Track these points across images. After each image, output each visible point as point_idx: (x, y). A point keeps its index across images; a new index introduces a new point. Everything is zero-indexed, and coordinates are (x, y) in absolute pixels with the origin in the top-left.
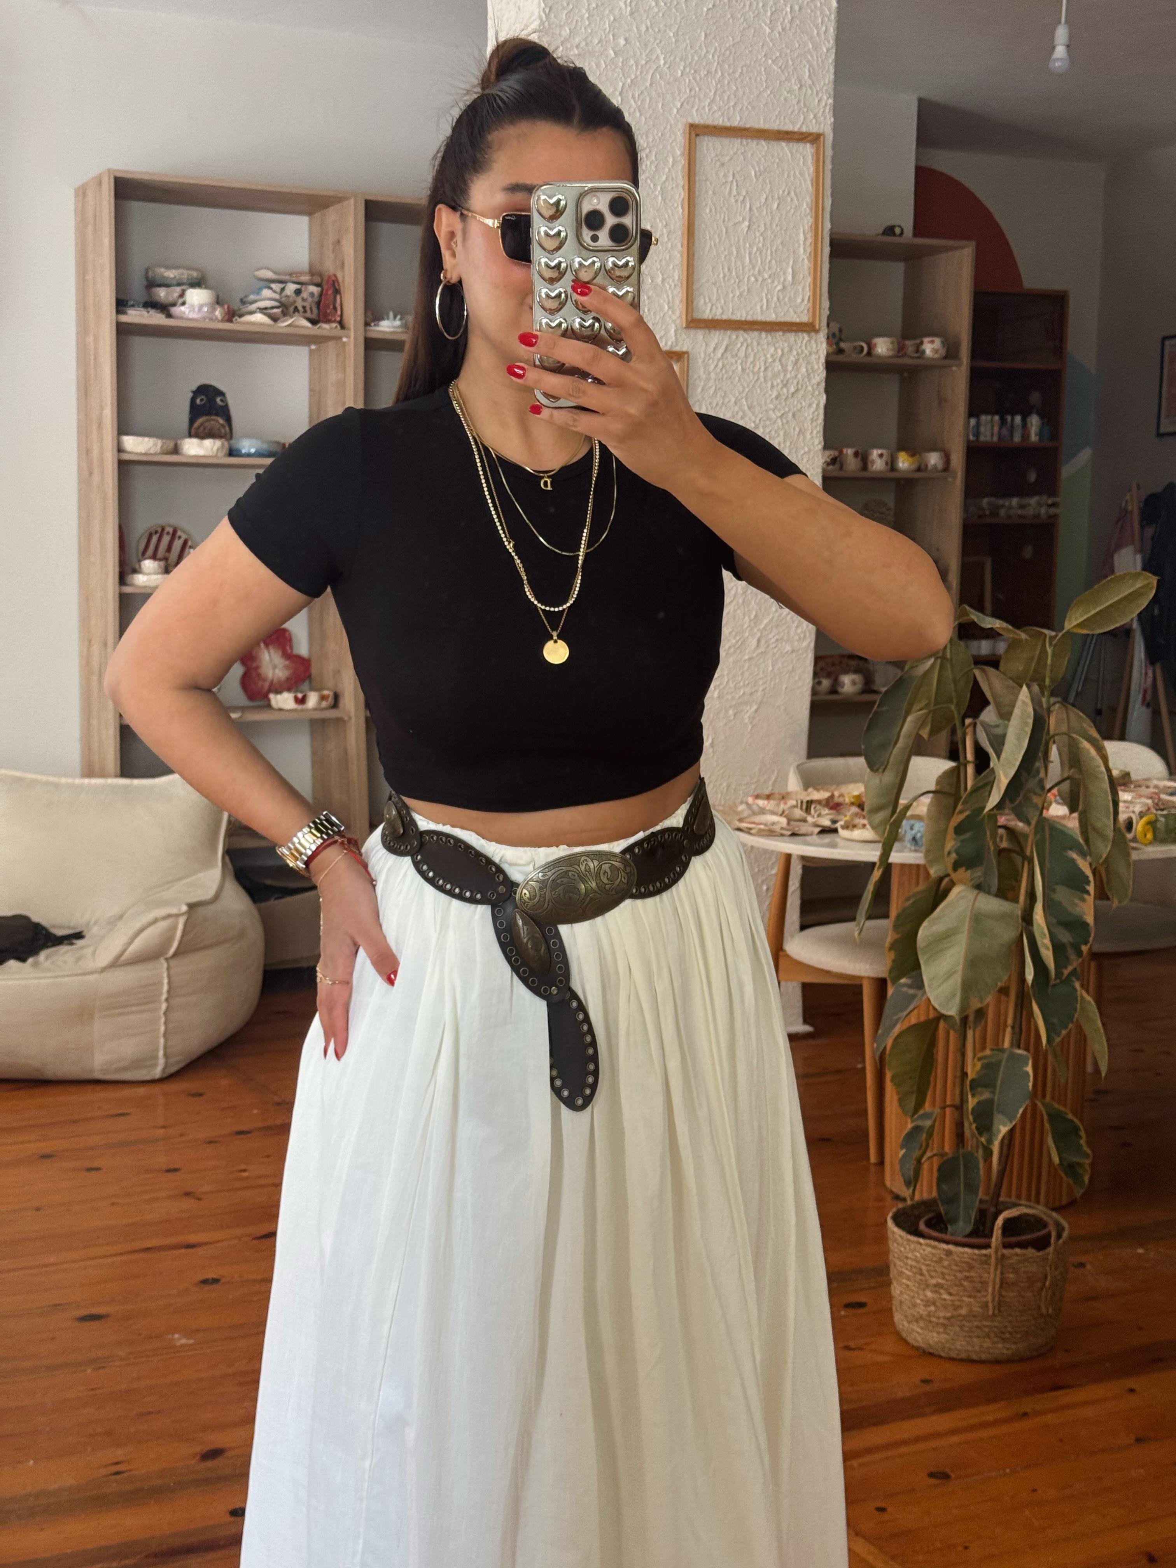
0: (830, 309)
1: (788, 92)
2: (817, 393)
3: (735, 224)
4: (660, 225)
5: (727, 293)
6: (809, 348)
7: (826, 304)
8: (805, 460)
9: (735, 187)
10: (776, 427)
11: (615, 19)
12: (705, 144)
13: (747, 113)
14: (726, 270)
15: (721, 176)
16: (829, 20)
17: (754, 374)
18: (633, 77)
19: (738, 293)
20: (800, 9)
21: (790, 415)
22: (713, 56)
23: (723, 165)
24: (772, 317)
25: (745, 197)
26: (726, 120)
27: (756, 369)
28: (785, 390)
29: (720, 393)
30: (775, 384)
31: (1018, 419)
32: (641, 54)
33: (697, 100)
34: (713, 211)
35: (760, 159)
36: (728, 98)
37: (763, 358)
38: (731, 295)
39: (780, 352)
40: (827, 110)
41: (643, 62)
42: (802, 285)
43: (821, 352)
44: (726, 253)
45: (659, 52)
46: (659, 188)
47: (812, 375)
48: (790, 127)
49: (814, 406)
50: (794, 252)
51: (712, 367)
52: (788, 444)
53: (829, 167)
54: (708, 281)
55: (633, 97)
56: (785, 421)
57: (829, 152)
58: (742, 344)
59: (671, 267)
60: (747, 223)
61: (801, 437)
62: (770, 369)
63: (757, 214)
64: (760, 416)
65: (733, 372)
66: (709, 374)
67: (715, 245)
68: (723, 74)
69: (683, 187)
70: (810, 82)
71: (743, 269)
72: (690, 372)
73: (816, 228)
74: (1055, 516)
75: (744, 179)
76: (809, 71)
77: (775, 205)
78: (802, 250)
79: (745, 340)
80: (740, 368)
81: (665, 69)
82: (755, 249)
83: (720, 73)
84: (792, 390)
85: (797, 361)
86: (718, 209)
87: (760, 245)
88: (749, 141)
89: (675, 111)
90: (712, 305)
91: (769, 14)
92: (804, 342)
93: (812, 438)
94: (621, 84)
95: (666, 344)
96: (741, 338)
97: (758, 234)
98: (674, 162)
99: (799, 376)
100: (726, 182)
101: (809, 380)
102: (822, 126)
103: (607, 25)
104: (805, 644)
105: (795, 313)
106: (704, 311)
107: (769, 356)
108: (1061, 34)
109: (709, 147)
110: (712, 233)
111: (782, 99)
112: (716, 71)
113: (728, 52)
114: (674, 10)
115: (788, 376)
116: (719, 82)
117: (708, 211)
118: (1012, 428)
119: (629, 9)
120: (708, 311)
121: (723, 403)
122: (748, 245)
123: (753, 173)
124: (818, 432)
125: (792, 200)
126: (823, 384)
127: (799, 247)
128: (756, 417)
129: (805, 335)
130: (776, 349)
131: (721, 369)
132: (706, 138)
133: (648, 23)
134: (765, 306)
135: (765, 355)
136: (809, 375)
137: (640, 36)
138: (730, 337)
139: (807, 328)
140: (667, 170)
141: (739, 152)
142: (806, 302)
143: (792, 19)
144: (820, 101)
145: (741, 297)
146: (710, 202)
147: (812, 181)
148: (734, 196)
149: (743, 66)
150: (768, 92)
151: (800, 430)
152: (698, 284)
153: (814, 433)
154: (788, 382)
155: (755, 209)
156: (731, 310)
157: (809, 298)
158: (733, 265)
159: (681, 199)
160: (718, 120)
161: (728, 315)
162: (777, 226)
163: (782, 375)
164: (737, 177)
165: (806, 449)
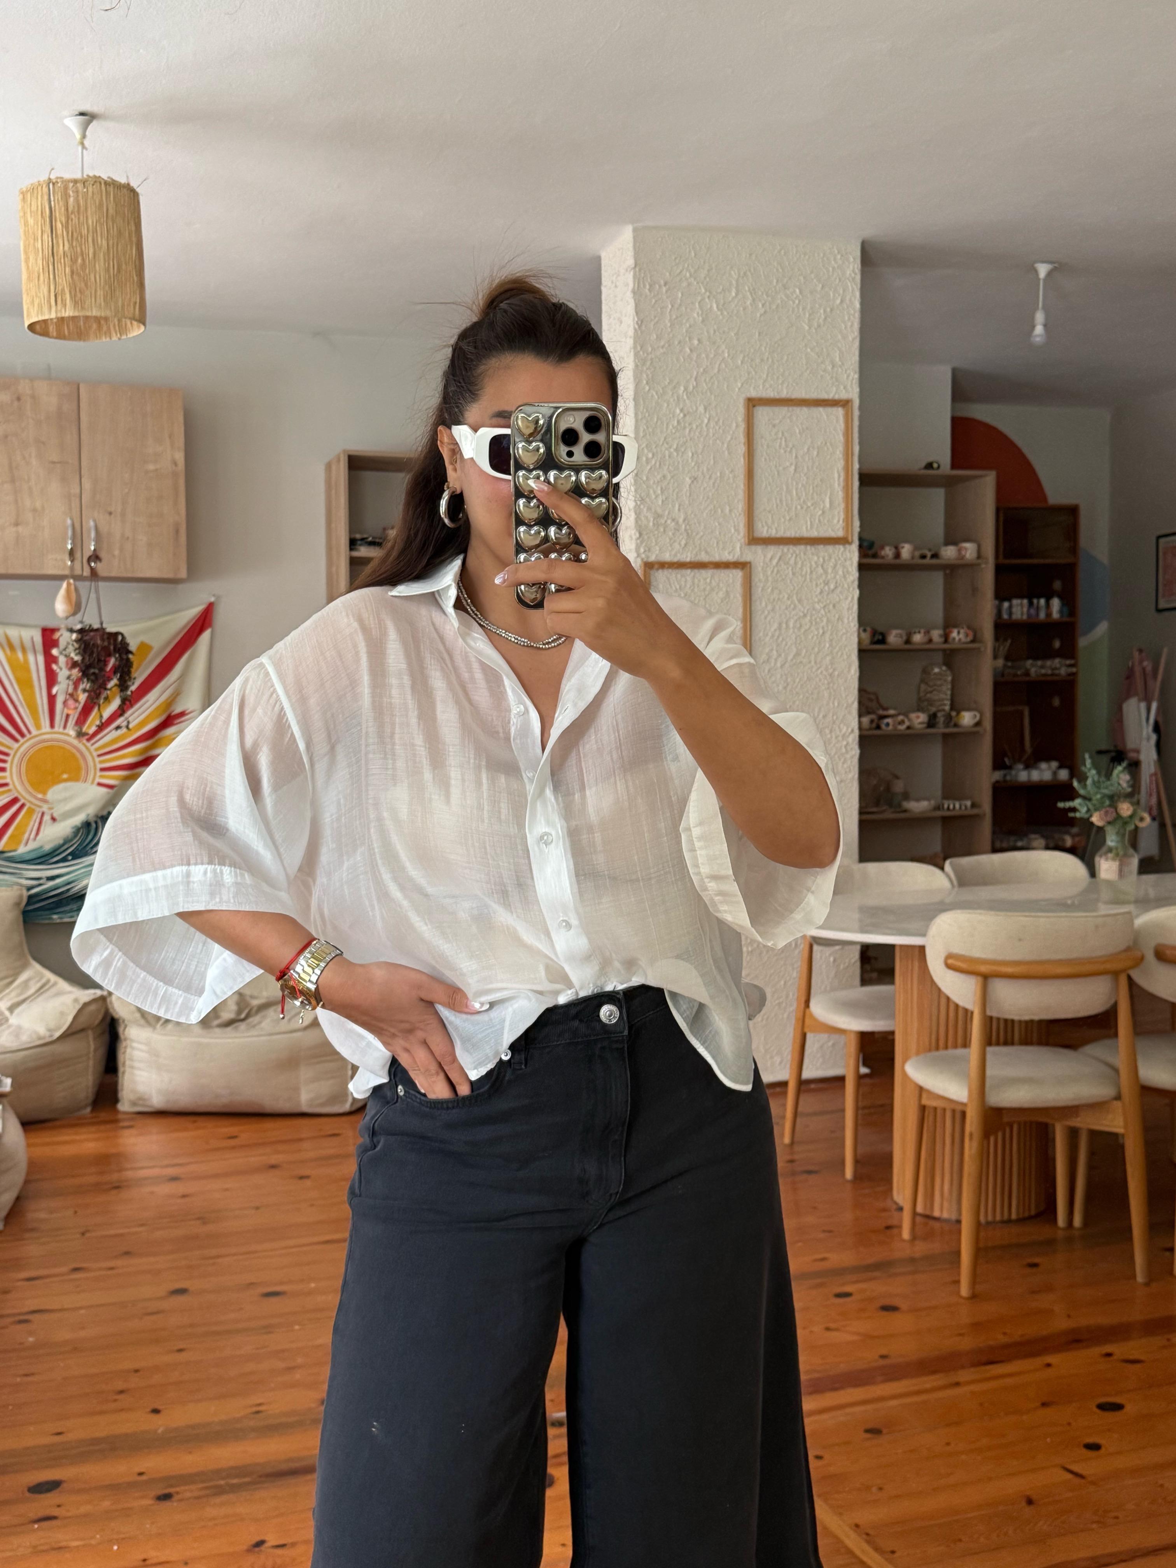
0: (861, 526)
1: (825, 371)
2: (851, 589)
3: (784, 469)
4: (727, 472)
5: (780, 519)
6: (844, 556)
7: (857, 523)
8: (844, 639)
9: (783, 443)
10: (820, 615)
11: (690, 326)
12: (760, 412)
13: (792, 388)
14: (778, 502)
16: (854, 317)
17: (802, 576)
18: (705, 367)
19: (788, 518)
20: (832, 310)
21: (831, 607)
22: (765, 348)
23: (774, 426)
24: (814, 534)
25: (791, 449)
26: (776, 394)
27: (804, 573)
28: (826, 588)
29: (776, 592)
30: (819, 583)
31: (1042, 601)
32: (710, 350)
33: (753, 381)
34: (768, 458)
35: (803, 421)
36: (778, 378)
37: (809, 565)
38: (783, 520)
39: (821, 560)
40: (854, 381)
41: (712, 356)
42: (838, 510)
43: (854, 558)
44: (778, 489)
45: (723, 347)
46: (726, 445)
47: (847, 576)
48: (824, 396)
49: (850, 599)
50: (831, 486)
51: (769, 573)
52: (830, 628)
53: (856, 423)
54: (765, 510)
55: (705, 380)
56: (827, 610)
57: (856, 413)
58: (792, 555)
59: (736, 501)
60: (793, 467)
61: (840, 623)
62: (814, 573)
63: (801, 460)
64: (808, 607)
65: (786, 576)
66: (767, 577)
67: (769, 484)
68: (773, 361)
69: (744, 444)
70: (840, 363)
71: (792, 500)
72: (753, 577)
73: (847, 468)
74: (1074, 674)
75: (791, 435)
76: (840, 355)
77: (815, 453)
78: (837, 485)
79: (794, 552)
80: (791, 573)
81: (729, 360)
82: (800, 486)
83: (770, 360)
84: (832, 587)
85: (835, 566)
86: (771, 458)
87: (804, 483)
88: (795, 408)
89: (737, 389)
90: (769, 527)
91: (807, 315)
92: (841, 552)
93: (849, 622)
94: (695, 373)
95: (734, 556)
96: (790, 551)
97: (802, 475)
98: (737, 426)
99: (838, 577)
100: (777, 438)
101: (846, 580)
102: (851, 394)
103: (684, 330)
104: (850, 776)
105: (833, 530)
106: (762, 532)
107: (813, 563)
108: (1040, 317)
109: (762, 414)
110: (767, 474)
111: (819, 376)
112: (768, 358)
113: (776, 345)
114: (735, 318)
115: (829, 577)
116: (770, 366)
117: (763, 460)
118: (1038, 609)
119: (701, 318)
120: (765, 532)
121: (779, 599)
122: (794, 483)
123: (797, 431)
124: (853, 619)
125: (828, 449)
126: (856, 583)
127: (835, 482)
128: (804, 608)
129: (842, 547)
130: (818, 558)
131: (777, 574)
132: (762, 408)
133: (715, 327)
134: (809, 527)
135: (810, 563)
136: (844, 577)
137: (709, 337)
138: (783, 550)
139: (843, 541)
140: (731, 432)
141: (787, 416)
142: (841, 522)
143: (825, 319)
144: (848, 376)
145: (790, 519)
146: (765, 453)
147: (844, 434)
148: (784, 449)
149: (789, 354)
150: (808, 372)
151: (839, 617)
152: (757, 512)
153: (851, 618)
154: (828, 581)
155: (799, 457)
156: (782, 531)
157: (843, 520)
158: (784, 497)
159: (743, 452)
160: (771, 394)
161: (780, 534)
162: (817, 468)
163: (824, 577)
164: (786, 434)
165: (844, 631)
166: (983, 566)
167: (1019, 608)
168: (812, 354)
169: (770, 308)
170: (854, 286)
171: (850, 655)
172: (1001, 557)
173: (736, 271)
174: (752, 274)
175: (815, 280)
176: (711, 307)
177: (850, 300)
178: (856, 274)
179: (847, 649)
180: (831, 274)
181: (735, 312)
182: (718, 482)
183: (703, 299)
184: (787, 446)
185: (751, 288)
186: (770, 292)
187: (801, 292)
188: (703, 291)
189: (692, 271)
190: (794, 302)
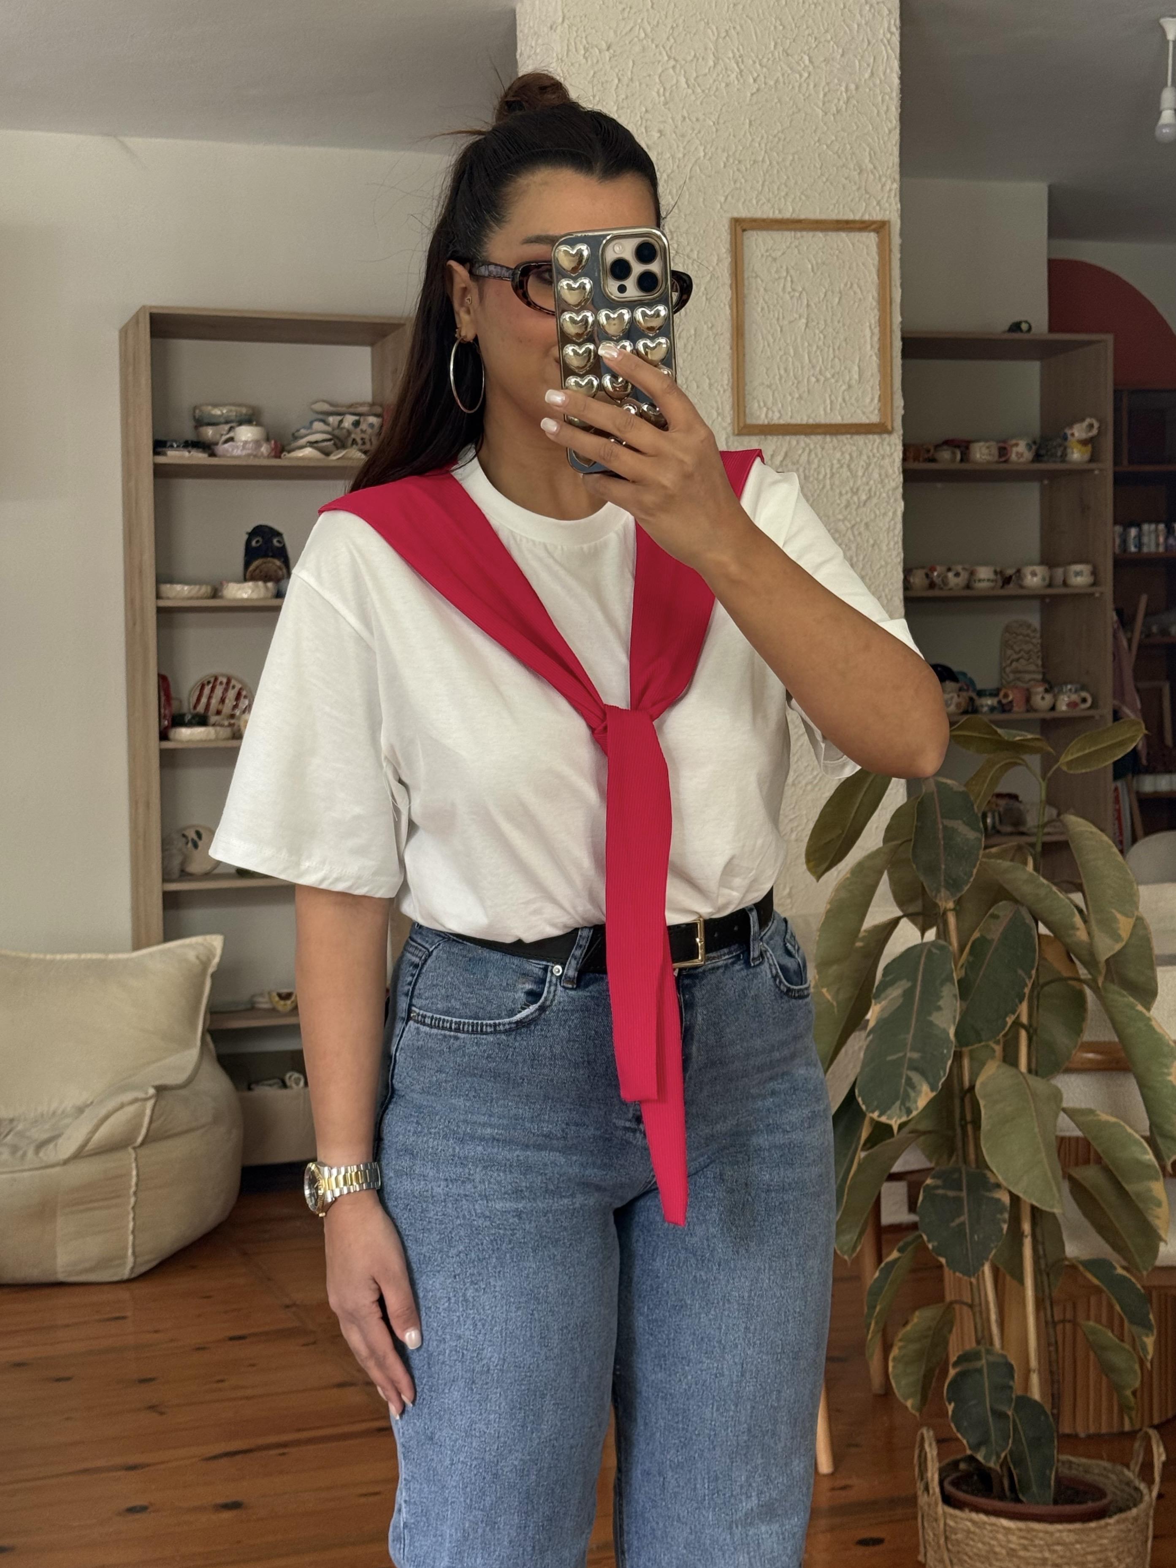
0: (905, 407)
1: (846, 179)
2: (892, 500)
3: (790, 322)
4: (705, 328)
5: (784, 396)
6: (881, 452)
7: (899, 401)
8: (882, 575)
9: (789, 283)
11: (647, 111)
12: (753, 240)
13: (800, 204)
14: (782, 372)
15: (773, 270)
16: (891, 97)
18: (670, 171)
19: (797, 395)
20: (857, 87)
22: (760, 144)
23: (775, 260)
24: (837, 419)
25: (801, 293)
26: (777, 212)
27: (821, 477)
28: (855, 498)
30: (844, 492)
32: (678, 146)
33: (743, 192)
34: (766, 308)
35: (817, 253)
36: (778, 189)
37: (829, 464)
38: (789, 398)
39: (848, 457)
40: (892, 194)
41: (681, 155)
42: (871, 383)
43: (895, 454)
44: (782, 353)
45: (698, 142)
46: (703, 289)
47: (886, 481)
48: (848, 216)
49: (890, 514)
50: (860, 349)
52: (861, 558)
53: (897, 253)
54: (763, 384)
55: (670, 193)
56: (856, 533)
57: (896, 241)
58: (804, 449)
59: (720, 370)
60: (804, 321)
61: (877, 551)
62: (837, 476)
63: (816, 310)
67: (769, 345)
68: (771, 163)
69: (730, 285)
70: (870, 166)
71: (802, 368)
73: (884, 324)
75: (800, 274)
76: (870, 154)
77: (837, 300)
78: (869, 347)
79: (808, 445)
81: (706, 161)
82: (814, 348)
83: (768, 163)
84: (864, 497)
85: (868, 466)
86: (772, 307)
87: (821, 343)
88: (804, 233)
89: (719, 206)
90: (768, 409)
91: (821, 96)
92: (876, 444)
93: (889, 550)
96: (802, 443)
97: (817, 332)
98: (719, 260)
99: (872, 482)
100: (779, 278)
101: (883, 487)
102: (888, 212)
103: (638, 118)
105: (864, 413)
106: (759, 417)
107: (835, 462)
108: (1168, 98)
109: (757, 243)
110: (765, 332)
111: (841, 186)
112: (763, 161)
113: (776, 139)
114: (713, 97)
115: (859, 482)
116: (767, 171)
117: (759, 309)
119: (662, 98)
120: (763, 416)
122: (806, 344)
123: (810, 266)
124: (896, 543)
125: (855, 293)
126: (900, 490)
127: (865, 342)
129: (876, 437)
130: (843, 453)
132: (755, 233)
134: (828, 408)
135: (830, 461)
136: (882, 481)
137: (676, 127)
138: (789, 444)
139: (879, 429)
140: (711, 269)
141: (793, 246)
142: (876, 400)
143: (848, 99)
144: (883, 186)
145: (800, 397)
146: (761, 301)
147: (878, 271)
148: (789, 293)
149: (793, 154)
150: (824, 179)
151: (875, 541)
152: (748, 388)
153: (892, 544)
154: (858, 489)
155: (812, 304)
156: (790, 414)
157: (880, 396)
158: (790, 366)
159: (729, 298)
160: (768, 212)
161: (786, 419)
162: (839, 322)
163: (851, 484)
164: (792, 272)
165: (883, 563)
166: (1096, 472)
167: (1153, 536)
168: (831, 153)
169: (765, 84)
170: (890, 51)
171: (892, 597)
172: (1125, 462)
173: (714, 28)
174: (738, 33)
175: (832, 43)
176: (677, 81)
177: (885, 73)
178: (892, 33)
179: (887, 590)
180: (855, 32)
181: (714, 88)
182: (692, 342)
183: (663, 71)
184: (794, 290)
185: (737, 54)
186: (765, 60)
187: (811, 61)
188: (666, 58)
189: (649, 29)
190: (801, 76)
